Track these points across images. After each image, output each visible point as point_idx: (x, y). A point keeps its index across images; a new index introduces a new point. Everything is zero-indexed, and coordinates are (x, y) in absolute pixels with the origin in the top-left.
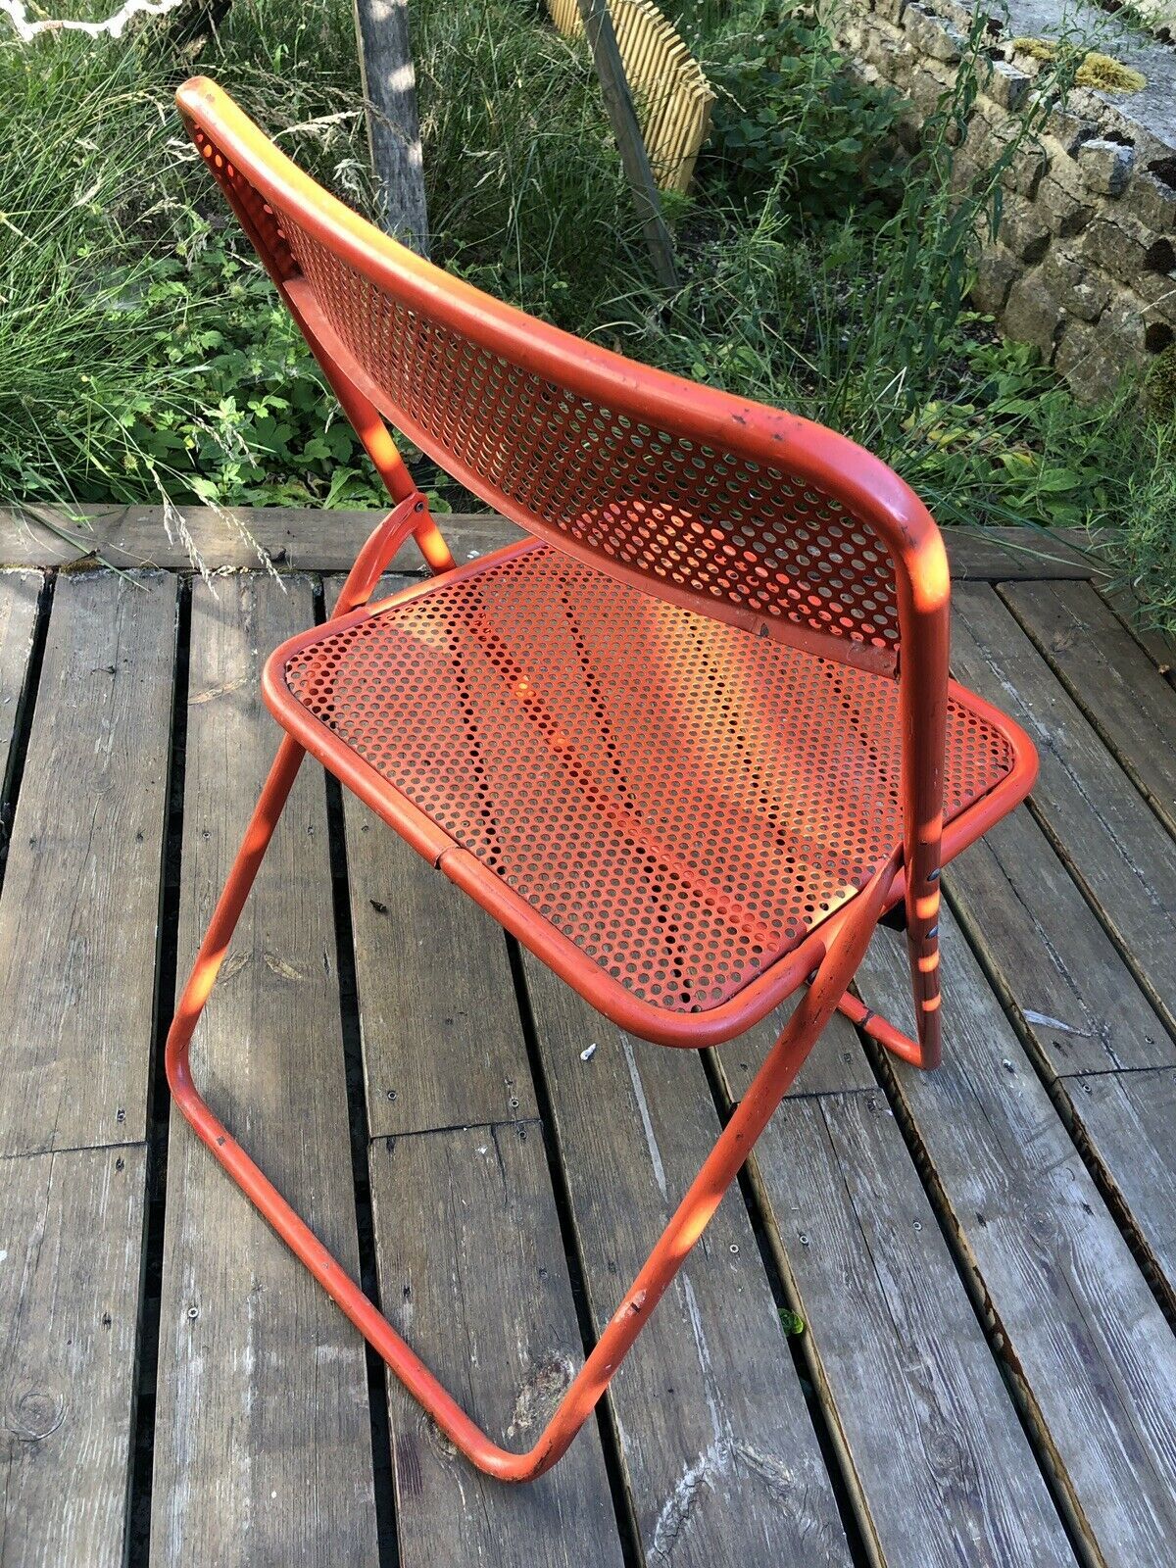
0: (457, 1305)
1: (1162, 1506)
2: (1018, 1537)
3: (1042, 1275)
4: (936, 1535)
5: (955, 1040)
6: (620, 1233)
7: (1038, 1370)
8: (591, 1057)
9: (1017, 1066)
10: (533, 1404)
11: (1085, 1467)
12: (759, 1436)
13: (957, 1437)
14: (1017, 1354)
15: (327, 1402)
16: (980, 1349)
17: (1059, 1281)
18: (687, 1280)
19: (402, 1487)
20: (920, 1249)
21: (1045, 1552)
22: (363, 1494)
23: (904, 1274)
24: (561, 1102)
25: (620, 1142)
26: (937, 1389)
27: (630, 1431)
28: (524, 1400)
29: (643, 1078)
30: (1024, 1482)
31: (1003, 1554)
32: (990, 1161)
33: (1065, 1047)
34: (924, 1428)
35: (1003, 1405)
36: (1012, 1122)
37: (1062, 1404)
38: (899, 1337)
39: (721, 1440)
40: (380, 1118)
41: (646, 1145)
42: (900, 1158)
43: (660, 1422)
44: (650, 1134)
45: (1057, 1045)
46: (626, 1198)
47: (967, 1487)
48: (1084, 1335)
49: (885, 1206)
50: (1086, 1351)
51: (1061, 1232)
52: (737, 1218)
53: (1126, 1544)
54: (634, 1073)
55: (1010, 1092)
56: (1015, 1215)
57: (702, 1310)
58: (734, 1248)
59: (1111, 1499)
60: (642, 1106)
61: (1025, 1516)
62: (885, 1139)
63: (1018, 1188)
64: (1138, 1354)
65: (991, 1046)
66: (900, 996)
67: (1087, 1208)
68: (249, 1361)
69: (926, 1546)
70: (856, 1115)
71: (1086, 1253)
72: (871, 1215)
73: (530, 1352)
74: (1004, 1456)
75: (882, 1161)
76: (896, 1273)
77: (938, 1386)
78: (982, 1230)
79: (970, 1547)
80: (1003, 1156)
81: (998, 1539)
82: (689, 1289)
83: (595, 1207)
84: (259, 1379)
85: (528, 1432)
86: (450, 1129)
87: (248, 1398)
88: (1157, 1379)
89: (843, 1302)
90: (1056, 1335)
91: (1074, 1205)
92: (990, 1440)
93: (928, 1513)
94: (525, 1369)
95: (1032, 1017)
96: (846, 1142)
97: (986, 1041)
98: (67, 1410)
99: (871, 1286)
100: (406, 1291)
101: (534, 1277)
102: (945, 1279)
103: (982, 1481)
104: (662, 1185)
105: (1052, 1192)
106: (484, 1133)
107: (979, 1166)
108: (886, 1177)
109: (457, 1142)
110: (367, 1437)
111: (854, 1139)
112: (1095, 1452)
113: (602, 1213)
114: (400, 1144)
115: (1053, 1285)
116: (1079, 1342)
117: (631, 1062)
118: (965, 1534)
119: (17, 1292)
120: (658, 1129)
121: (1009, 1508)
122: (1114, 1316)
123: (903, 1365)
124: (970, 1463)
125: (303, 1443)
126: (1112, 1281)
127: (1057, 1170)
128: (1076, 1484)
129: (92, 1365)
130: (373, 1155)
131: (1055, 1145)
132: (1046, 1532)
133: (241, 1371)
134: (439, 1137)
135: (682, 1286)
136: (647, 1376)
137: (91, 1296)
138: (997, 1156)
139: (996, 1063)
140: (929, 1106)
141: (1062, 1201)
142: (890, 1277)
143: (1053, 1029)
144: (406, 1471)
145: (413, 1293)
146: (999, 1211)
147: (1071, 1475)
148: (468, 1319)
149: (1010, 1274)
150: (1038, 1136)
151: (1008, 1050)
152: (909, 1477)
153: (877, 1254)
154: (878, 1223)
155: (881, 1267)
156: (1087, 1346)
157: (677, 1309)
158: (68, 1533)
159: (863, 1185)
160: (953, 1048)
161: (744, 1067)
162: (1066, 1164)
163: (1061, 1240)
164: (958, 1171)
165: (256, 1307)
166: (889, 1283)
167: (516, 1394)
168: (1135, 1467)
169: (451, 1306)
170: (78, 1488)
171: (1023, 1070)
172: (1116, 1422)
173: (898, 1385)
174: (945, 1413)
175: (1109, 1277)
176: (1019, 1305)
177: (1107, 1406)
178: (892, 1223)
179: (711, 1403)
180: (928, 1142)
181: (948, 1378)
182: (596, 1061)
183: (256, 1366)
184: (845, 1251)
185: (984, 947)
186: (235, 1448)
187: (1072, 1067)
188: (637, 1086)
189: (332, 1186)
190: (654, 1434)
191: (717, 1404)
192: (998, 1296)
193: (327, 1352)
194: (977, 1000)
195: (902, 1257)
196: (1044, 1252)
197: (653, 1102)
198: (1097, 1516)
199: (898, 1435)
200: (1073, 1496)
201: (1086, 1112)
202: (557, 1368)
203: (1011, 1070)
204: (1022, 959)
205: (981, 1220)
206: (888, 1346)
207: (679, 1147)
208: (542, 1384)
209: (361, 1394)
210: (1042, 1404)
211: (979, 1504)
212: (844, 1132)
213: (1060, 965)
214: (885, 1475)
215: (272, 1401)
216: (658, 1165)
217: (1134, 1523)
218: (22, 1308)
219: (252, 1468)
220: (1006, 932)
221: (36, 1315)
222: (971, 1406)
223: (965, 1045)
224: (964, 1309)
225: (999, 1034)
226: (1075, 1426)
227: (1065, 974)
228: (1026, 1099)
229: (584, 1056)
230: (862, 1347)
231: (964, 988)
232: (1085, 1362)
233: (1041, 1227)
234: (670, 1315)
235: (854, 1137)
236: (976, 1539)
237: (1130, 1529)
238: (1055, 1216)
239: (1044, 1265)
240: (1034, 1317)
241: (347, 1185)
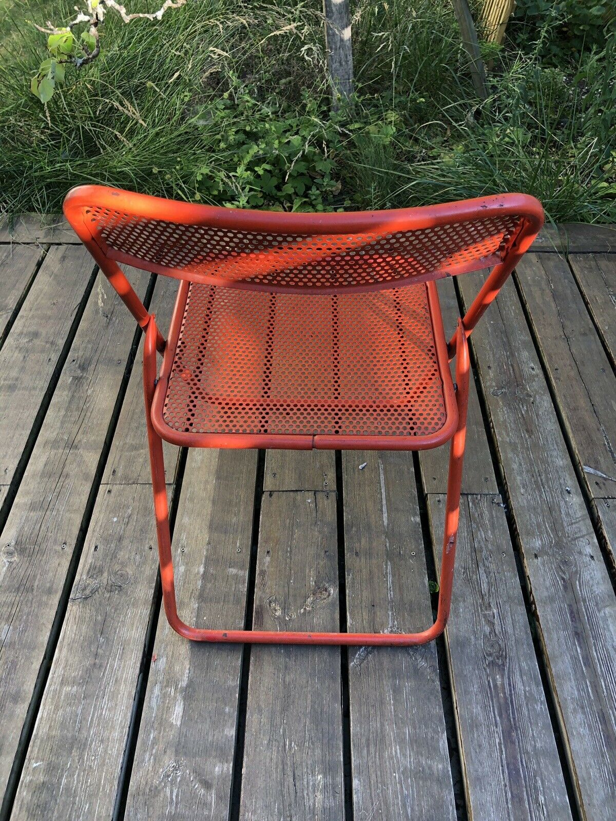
0: (288, 560)
1: (595, 686)
2: (520, 686)
3: (560, 583)
4: (480, 678)
5: (543, 477)
6: (363, 541)
7: (547, 621)
8: (363, 468)
9: (573, 491)
10: (313, 602)
11: (560, 663)
12: (409, 628)
13: (500, 642)
14: (538, 613)
15: (230, 589)
16: (522, 609)
17: (568, 586)
18: (389, 563)
19: (255, 624)
20: (502, 565)
21: (531, 694)
22: (240, 623)
23: (492, 574)
24: (347, 485)
25: (370, 504)
26: (496, 622)
27: (352, 618)
28: (309, 600)
29: (386, 479)
30: (528, 665)
31: (510, 691)
32: (547, 532)
33: (601, 485)
34: (485, 636)
35: (526, 633)
36: (563, 516)
37: (555, 636)
38: (483, 599)
39: (391, 628)
40: (268, 484)
41: (382, 507)
42: (502, 525)
43: (365, 616)
44: (384, 502)
45: (597, 483)
46: (368, 527)
47: (500, 662)
48: (575, 610)
49: (489, 545)
50: (574, 617)
51: (576, 566)
52: (417, 541)
53: (572, 698)
54: (382, 477)
55: (566, 502)
56: (553, 555)
57: (394, 576)
58: (412, 554)
59: (570, 678)
60: (383, 490)
61: (525, 678)
62: (497, 516)
63: (559, 545)
64: (601, 622)
65: (562, 481)
66: (520, 454)
67: (592, 557)
68: (202, 570)
69: (475, 681)
70: (484, 505)
71: (586, 576)
72: (481, 548)
73: (315, 582)
74: (521, 653)
75: (493, 525)
76: (488, 573)
77: (496, 621)
78: (536, 561)
79: (495, 686)
80: (555, 530)
81: (510, 685)
82: (389, 567)
83: (354, 529)
84: (205, 576)
85: (309, 612)
86: (297, 491)
87: (200, 583)
88: (607, 634)
89: (459, 582)
90: (561, 609)
91: (586, 555)
92: (516, 645)
93: (479, 669)
94: (312, 588)
95: (587, 469)
96: (477, 515)
97: (559, 478)
98: (133, 577)
99: (474, 577)
100: (268, 552)
101: (323, 553)
102: (511, 579)
103: (508, 660)
104: (385, 523)
105: (576, 548)
106: (311, 494)
107: (541, 533)
108: (493, 532)
109: (299, 496)
110: (244, 604)
111: (481, 515)
112: (567, 659)
113: (357, 532)
114: (275, 495)
115: (565, 587)
116: (571, 613)
117: (381, 472)
118: (494, 680)
119: (119, 533)
120: (388, 500)
121: (518, 674)
122: (592, 604)
123: (482, 610)
124: (504, 653)
125: (218, 602)
126: (596, 589)
127: (581, 539)
128: (553, 670)
129: (144, 563)
130: (264, 497)
131: (583, 529)
132: (534, 687)
133: (198, 573)
134: (292, 494)
135: (386, 565)
136: (364, 598)
137: (146, 538)
138: (552, 530)
139: (562, 489)
140: (522, 505)
141: (580, 553)
142: (485, 574)
143: (597, 476)
144: (257, 618)
145: (271, 553)
146: (547, 554)
147: (552, 665)
148: (292, 566)
149: (544, 580)
150: (575, 523)
151: (570, 482)
152: (473, 654)
153: (481, 564)
154: (484, 551)
155: (482, 570)
156: (575, 615)
157: (382, 574)
158: (128, 621)
159: (481, 535)
160: (541, 480)
161: (435, 479)
162: (586, 537)
163: (574, 570)
164: (529, 533)
165: (207, 550)
166: (484, 578)
167: (307, 597)
168: (586, 669)
169: (286, 560)
170: (133, 605)
171: (576, 493)
172: (581, 648)
173: (478, 619)
174: (497, 632)
175: (595, 588)
176: (546, 594)
177: (578, 641)
178: (491, 552)
179: (390, 613)
180: (518, 520)
181: (502, 618)
182: (365, 470)
183: (204, 572)
184: (465, 561)
185: (571, 435)
186: (193, 600)
187: (603, 494)
188: (382, 482)
189: (245, 508)
190: (362, 621)
191: (393, 614)
192: (536, 589)
193: (233, 571)
194: (560, 459)
195: (493, 567)
196: (564, 573)
197: (388, 488)
198: (561, 685)
199: (472, 637)
200: (552, 675)
201: (604, 515)
202: (326, 590)
203: (569, 492)
204: (590, 442)
205: (536, 556)
206: (477, 603)
207: (397, 509)
208: (318, 595)
209: (244, 588)
210: (545, 635)
211: (504, 670)
212: (477, 511)
213: (609, 447)
214: (462, 652)
215: (209, 585)
216: (385, 515)
217: (579, 691)
218: (120, 539)
219: (198, 608)
220: (584, 429)
221: (126, 542)
222: (510, 630)
223: (548, 479)
224: (518, 592)
225: (567, 475)
226: (559, 646)
227: (611, 451)
228: (574, 506)
229: (360, 467)
230: (464, 601)
231: (555, 453)
232: (572, 621)
233: (565, 563)
234: (379, 577)
235: (481, 514)
236: (499, 683)
237: (576, 693)
238: (575, 559)
239: (563, 579)
240: (551, 599)
241: (251, 509)
